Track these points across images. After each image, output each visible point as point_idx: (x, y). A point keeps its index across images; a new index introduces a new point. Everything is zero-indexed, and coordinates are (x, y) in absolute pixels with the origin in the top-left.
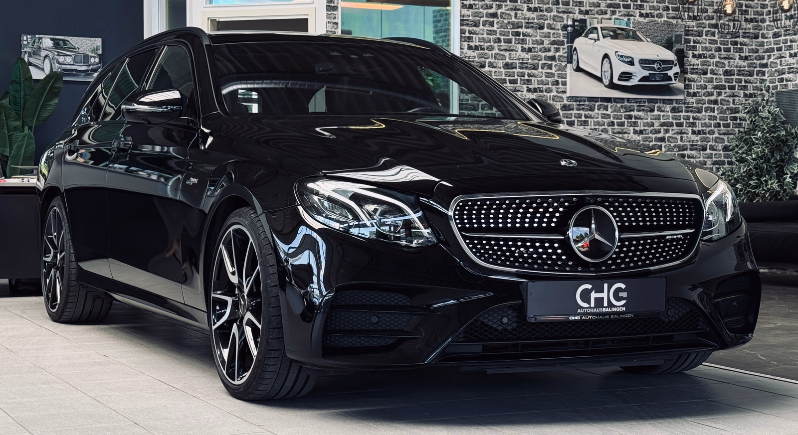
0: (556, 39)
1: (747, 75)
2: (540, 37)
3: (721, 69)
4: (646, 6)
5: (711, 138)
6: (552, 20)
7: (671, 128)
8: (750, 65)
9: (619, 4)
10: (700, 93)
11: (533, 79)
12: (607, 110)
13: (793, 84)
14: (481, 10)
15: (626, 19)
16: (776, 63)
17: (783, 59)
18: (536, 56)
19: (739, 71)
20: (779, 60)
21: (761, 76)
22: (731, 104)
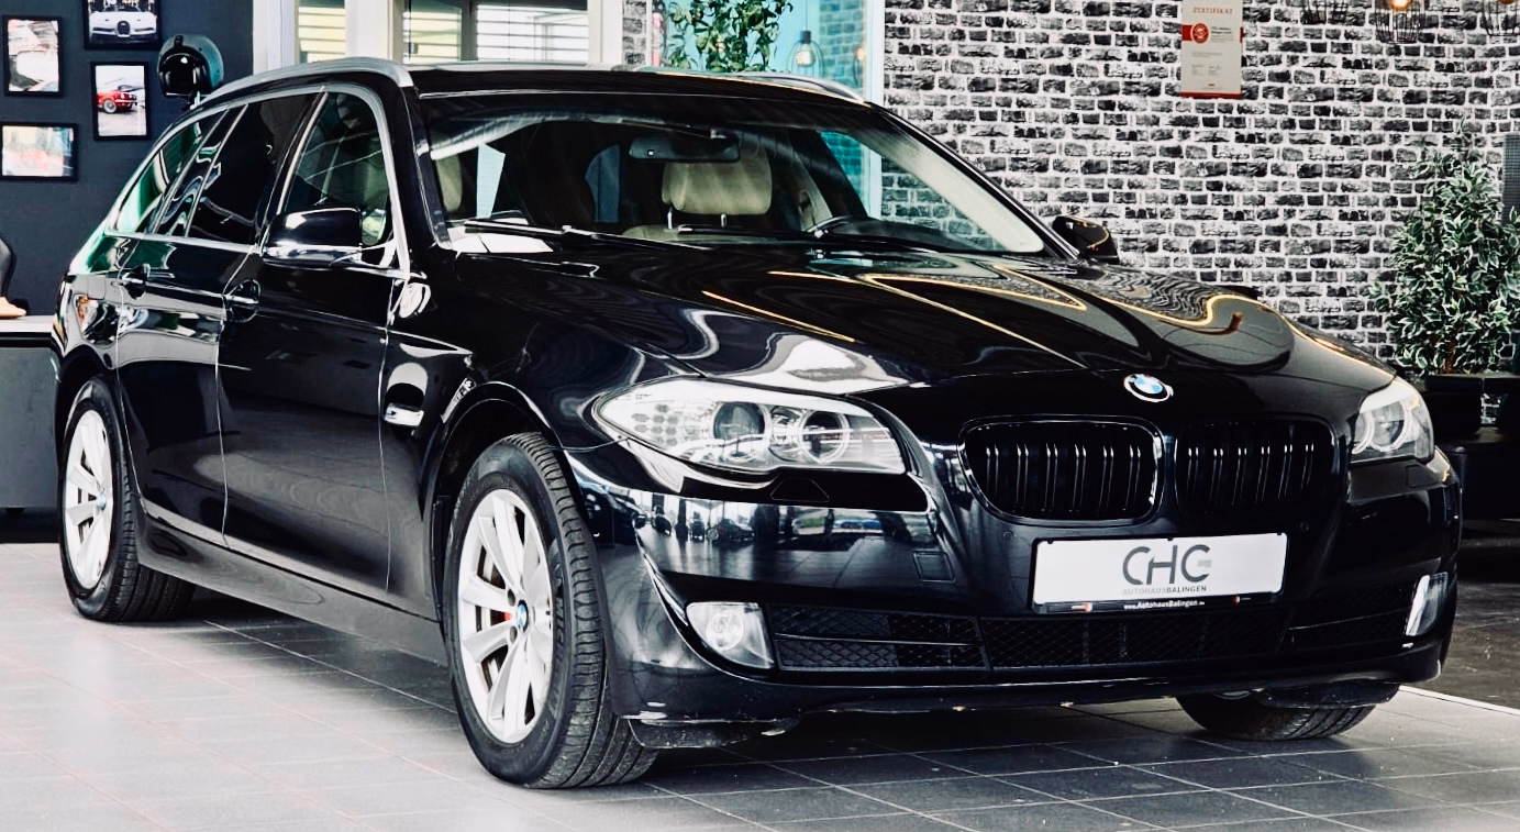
0: (1072, 32)
1: (1451, 102)
2: (1043, 27)
3: (1401, 90)
5: (1378, 228)
7: (1297, 208)
8: (1457, 82)
10: (1358, 139)
11: (1027, 110)
12: (1172, 173)
16: (1508, 79)
18: (1033, 66)
19: (1435, 93)
20: (1514, 72)
21: (1479, 103)
22: (1419, 158)
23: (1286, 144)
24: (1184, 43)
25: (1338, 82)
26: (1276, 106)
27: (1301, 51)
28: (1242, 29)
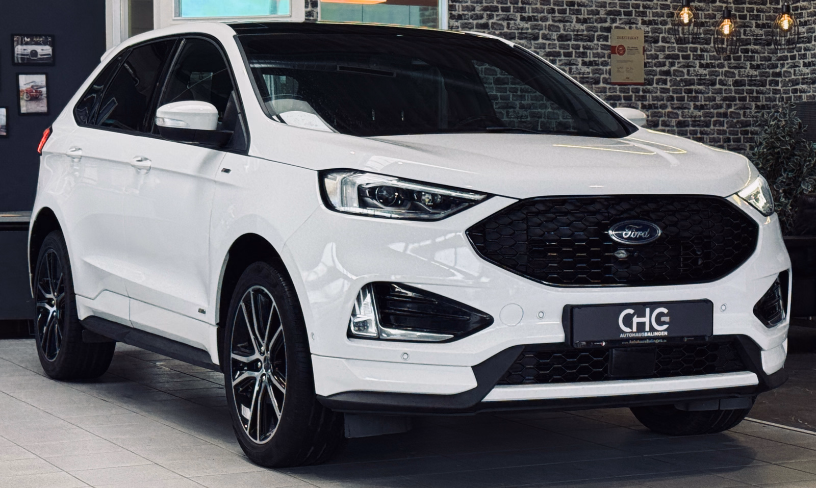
0: (551, 50)
1: (759, 85)
3: (731, 79)
4: (649, 12)
6: (547, 30)
8: (761, 75)
9: (620, 11)
10: (708, 106)
13: (807, 96)
14: (471, 21)
15: (627, 27)
16: (790, 72)
17: (797, 69)
19: (751, 80)
20: (793, 69)
21: (775, 86)
22: (742, 116)
23: (669, 109)
24: (612, 55)
25: (697, 75)
26: (663, 88)
27: (676, 59)
28: (644, 47)
